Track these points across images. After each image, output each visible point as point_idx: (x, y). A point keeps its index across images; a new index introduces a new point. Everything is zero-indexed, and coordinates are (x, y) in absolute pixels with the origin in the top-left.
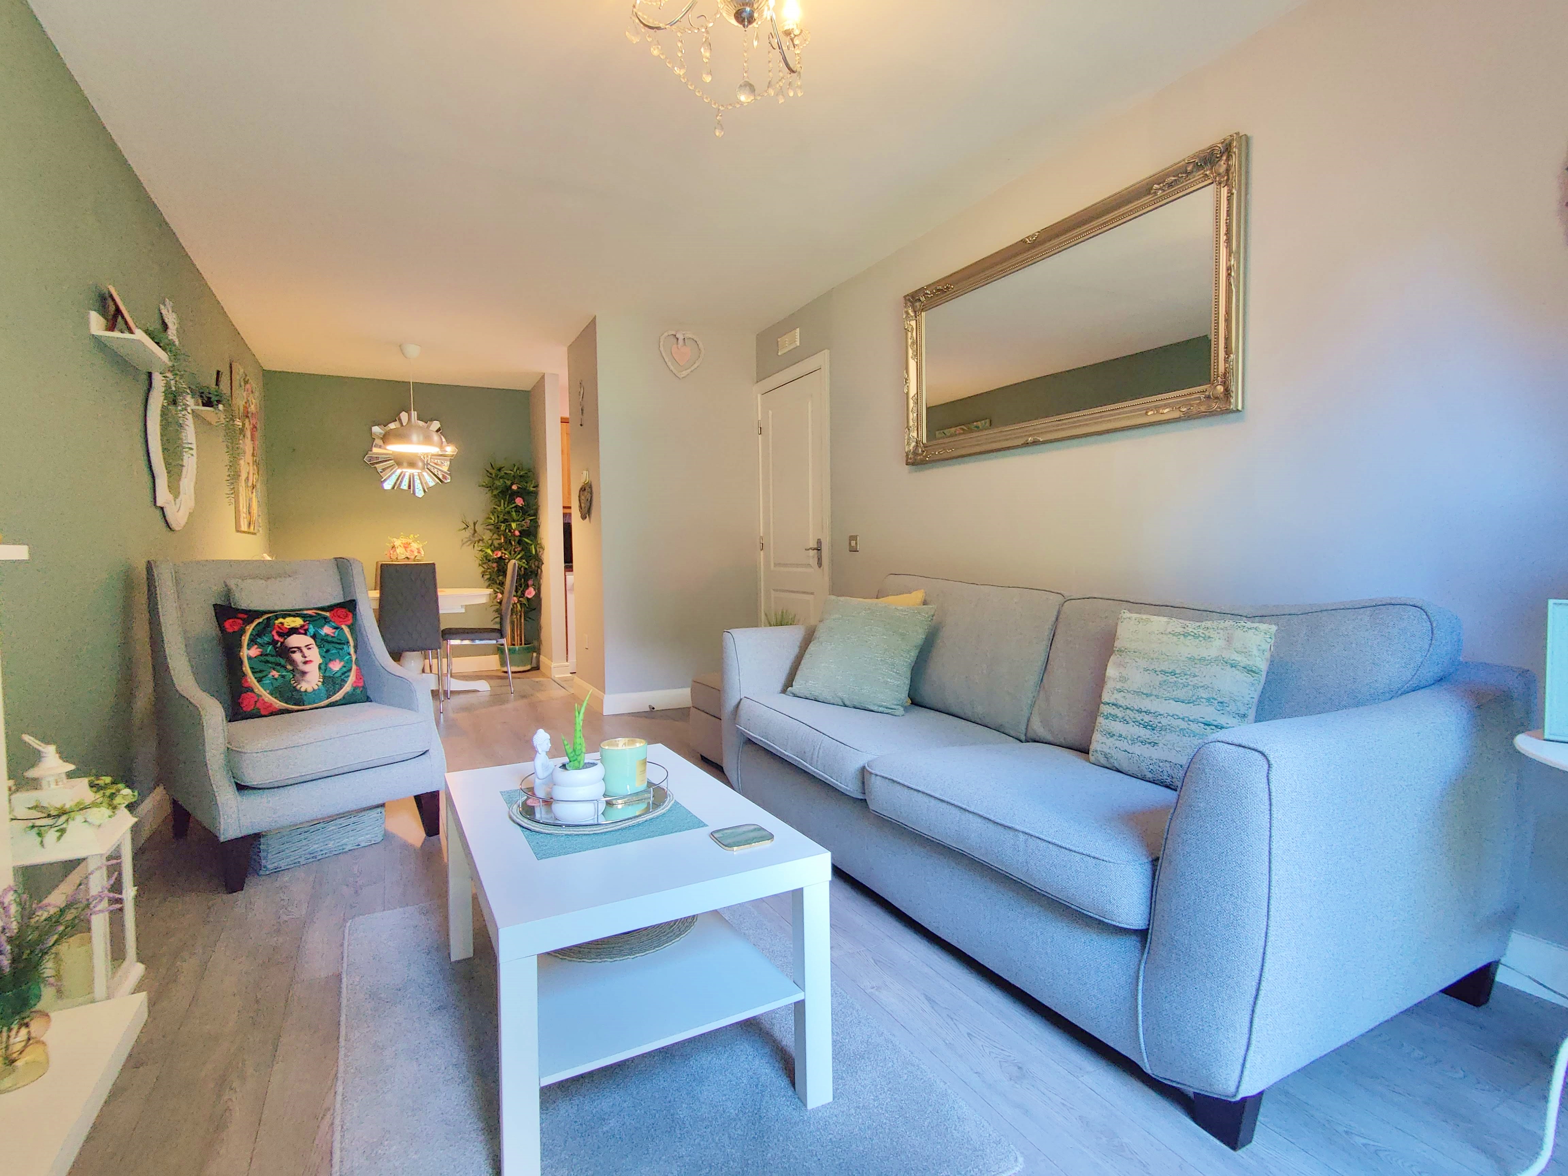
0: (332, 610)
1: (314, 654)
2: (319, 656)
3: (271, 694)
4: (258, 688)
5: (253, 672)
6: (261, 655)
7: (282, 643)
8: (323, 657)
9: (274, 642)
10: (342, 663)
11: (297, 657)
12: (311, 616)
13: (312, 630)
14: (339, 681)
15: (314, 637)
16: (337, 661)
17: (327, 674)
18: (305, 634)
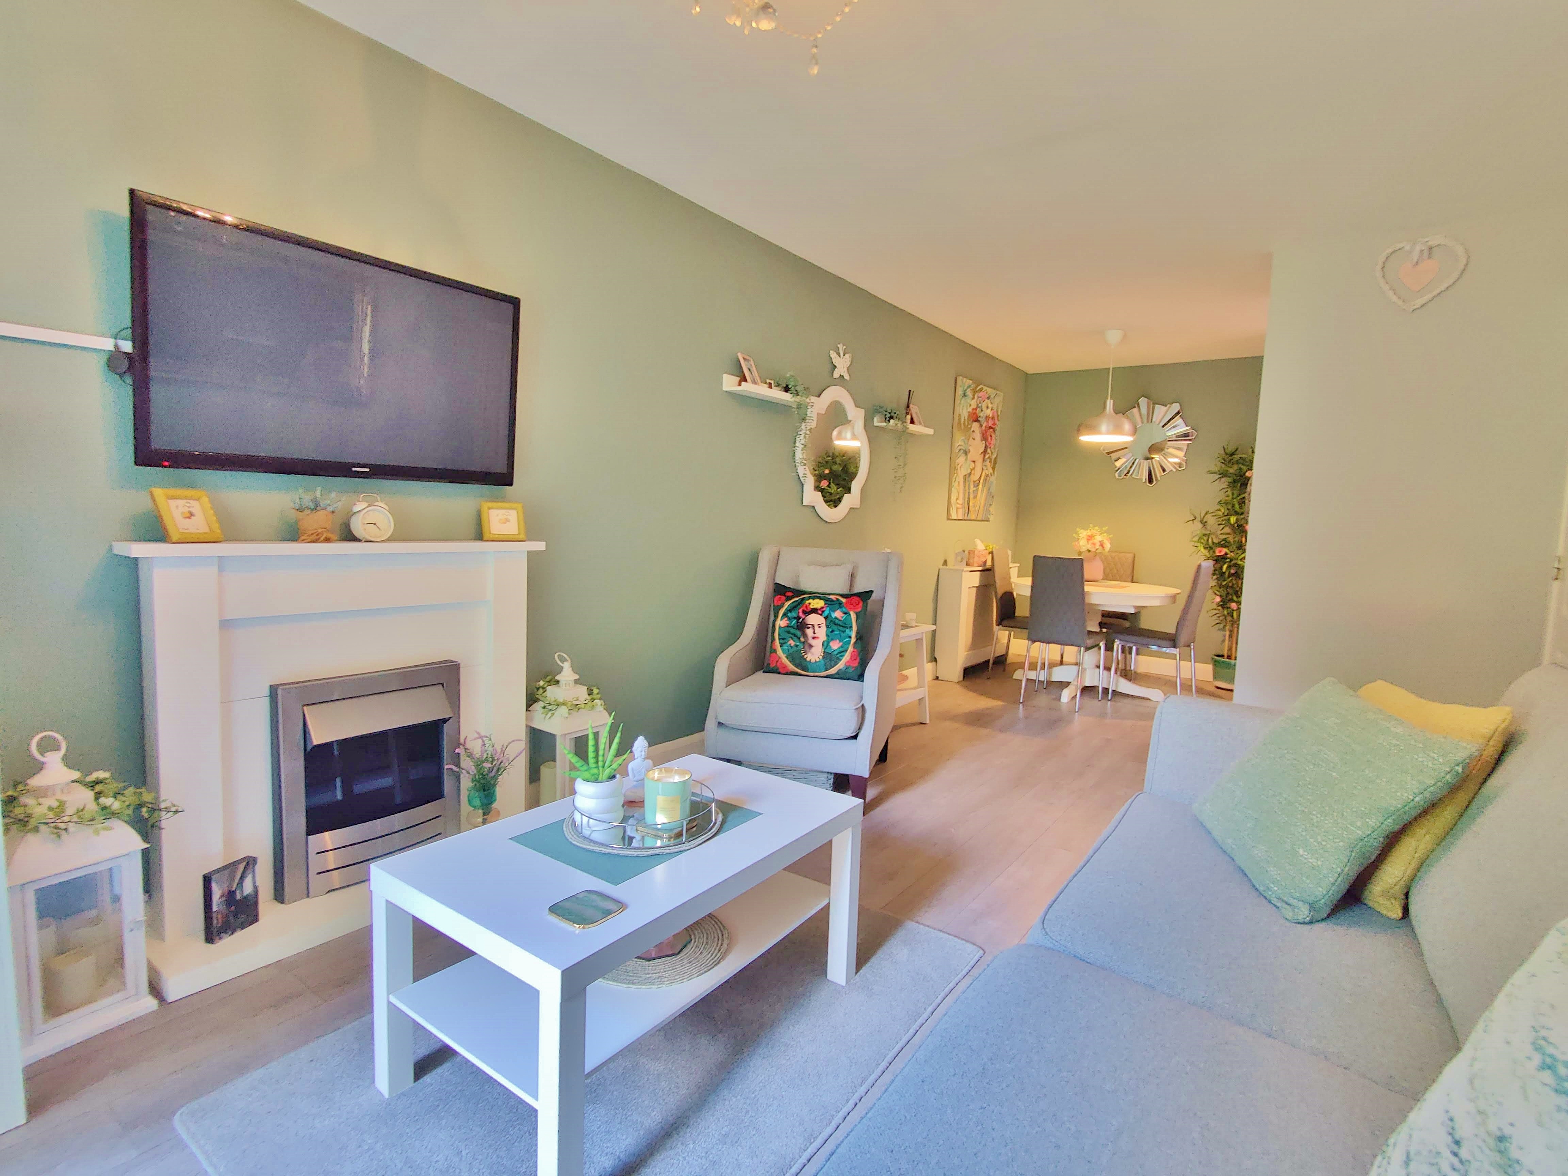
0: (848, 598)
1: (822, 633)
2: (825, 634)
3: (787, 657)
4: (780, 652)
5: (779, 639)
6: (788, 626)
7: (803, 619)
8: (828, 636)
9: (798, 618)
10: (841, 644)
11: (809, 632)
12: (832, 601)
13: (826, 613)
14: (834, 658)
15: (826, 618)
16: (838, 641)
17: (827, 650)
18: (821, 615)
